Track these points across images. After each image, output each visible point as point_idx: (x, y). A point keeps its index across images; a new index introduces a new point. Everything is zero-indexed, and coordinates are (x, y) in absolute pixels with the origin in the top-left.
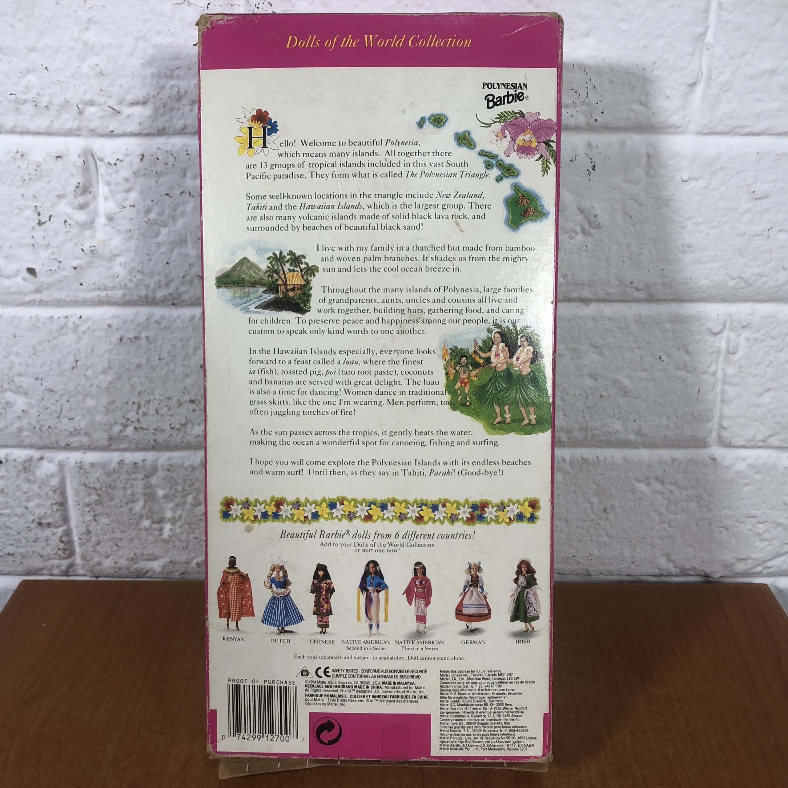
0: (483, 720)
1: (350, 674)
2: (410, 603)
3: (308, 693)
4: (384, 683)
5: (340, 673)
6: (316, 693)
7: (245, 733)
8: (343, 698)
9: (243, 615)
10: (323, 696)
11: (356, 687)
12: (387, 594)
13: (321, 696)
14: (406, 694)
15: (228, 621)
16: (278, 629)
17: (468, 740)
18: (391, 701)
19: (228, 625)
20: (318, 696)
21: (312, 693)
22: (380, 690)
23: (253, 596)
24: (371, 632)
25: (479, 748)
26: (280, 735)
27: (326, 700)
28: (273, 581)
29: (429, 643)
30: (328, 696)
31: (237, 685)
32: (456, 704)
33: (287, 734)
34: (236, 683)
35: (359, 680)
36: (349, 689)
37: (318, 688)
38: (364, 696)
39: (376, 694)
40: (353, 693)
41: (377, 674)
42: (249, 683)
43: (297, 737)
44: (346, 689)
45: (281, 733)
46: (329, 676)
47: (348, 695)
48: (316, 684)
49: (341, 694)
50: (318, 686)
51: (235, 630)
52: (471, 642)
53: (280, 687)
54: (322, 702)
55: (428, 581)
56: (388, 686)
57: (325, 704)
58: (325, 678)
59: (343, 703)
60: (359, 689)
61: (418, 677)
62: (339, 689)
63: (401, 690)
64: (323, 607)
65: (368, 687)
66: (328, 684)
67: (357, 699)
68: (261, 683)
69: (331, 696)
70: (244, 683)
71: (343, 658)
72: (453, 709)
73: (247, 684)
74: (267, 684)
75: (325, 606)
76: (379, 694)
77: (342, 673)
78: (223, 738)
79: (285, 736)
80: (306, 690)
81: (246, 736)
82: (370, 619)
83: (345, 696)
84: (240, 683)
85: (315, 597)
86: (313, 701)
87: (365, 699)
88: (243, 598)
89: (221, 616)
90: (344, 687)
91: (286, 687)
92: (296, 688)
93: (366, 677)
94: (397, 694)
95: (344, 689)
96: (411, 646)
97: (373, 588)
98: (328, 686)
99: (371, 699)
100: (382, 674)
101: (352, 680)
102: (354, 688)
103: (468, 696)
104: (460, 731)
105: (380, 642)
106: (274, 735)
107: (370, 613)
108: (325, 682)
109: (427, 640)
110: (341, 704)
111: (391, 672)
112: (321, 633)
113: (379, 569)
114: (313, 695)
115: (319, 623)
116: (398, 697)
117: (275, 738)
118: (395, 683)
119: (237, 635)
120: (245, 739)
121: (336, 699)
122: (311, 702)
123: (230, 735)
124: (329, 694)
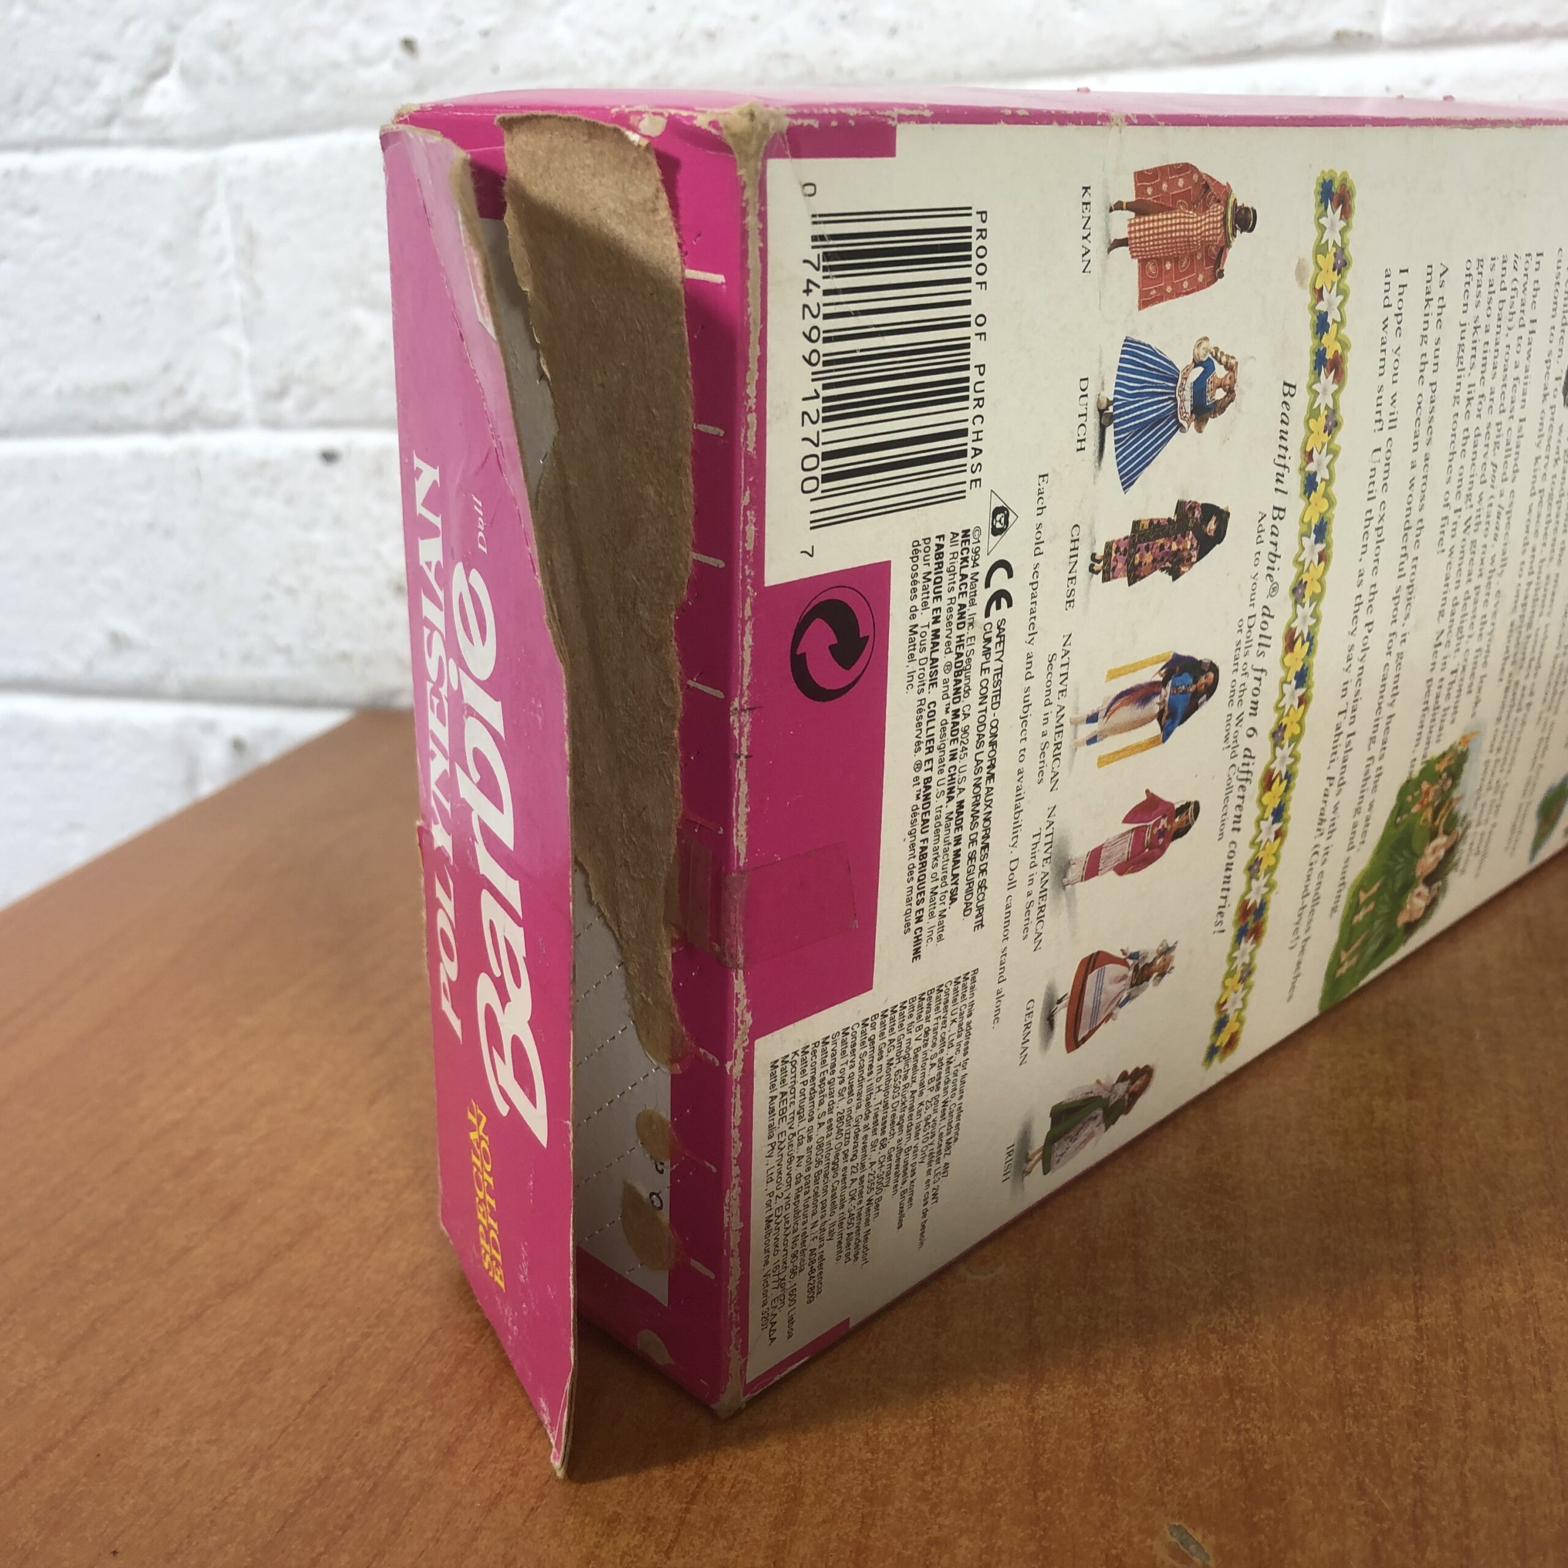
0: (846, 1156)
1: (990, 686)
2: (1127, 820)
3: (947, 542)
4: (960, 805)
5: (993, 651)
6: (945, 575)
7: (826, 293)
8: (927, 677)
9: (1143, 263)
10: (937, 604)
11: (956, 714)
12: (1154, 742)
13: (938, 597)
14: (929, 885)
15: (1130, 207)
16: (1109, 403)
17: (795, 1139)
18: (913, 845)
19: (1119, 206)
20: (938, 584)
21: (946, 560)
22: (944, 799)
23: (1180, 298)
24: (1081, 722)
25: (773, 1186)
26: (819, 451)
27: (924, 618)
28: (1208, 367)
29: (1041, 909)
30: (936, 620)
31: (968, 247)
32: (893, 1054)
33: (826, 478)
34: (975, 244)
35: (972, 722)
36: (951, 692)
37: (958, 578)
38: (930, 750)
39: (933, 791)
40: (940, 709)
41: (984, 775)
42: (980, 301)
43: (816, 525)
44: (951, 683)
45: (827, 456)
46: (987, 614)
47: (936, 694)
48: (968, 571)
49: (941, 665)
50: (964, 576)
51: (1108, 234)
52: (1027, 1026)
53: (963, 433)
54: (918, 602)
55: (1163, 849)
56: (953, 822)
57: (913, 617)
58: (984, 595)
59: (916, 682)
60: (949, 726)
61: (967, 909)
62: (952, 658)
63: (939, 870)
64: (1147, 549)
65: (953, 757)
66: (969, 611)
67: (924, 727)
68: (978, 353)
69: (936, 634)
70: (976, 278)
71: (1030, 648)
72: (881, 1052)
73: (976, 294)
74: (973, 374)
75: (1148, 558)
76: (933, 797)
77: (994, 656)
78: (809, 188)
79: (818, 473)
80: (955, 535)
81: (816, 296)
82: (1108, 710)
83: (933, 684)
84: (975, 261)
85: (1169, 520)
86: (922, 569)
87: (922, 756)
88: (1176, 260)
89: (1141, 177)
90: (958, 674)
91: (963, 454)
92: (960, 496)
93: (980, 743)
94: (929, 859)
95: (951, 676)
96: (1041, 856)
97: (1167, 699)
98: (961, 615)
99: (923, 775)
100: (983, 792)
101: (974, 697)
102: (953, 707)
103: (909, 1080)
104: (821, 1103)
105: (1056, 757)
106: (821, 426)
107: (1122, 705)
108: (972, 603)
109: (1048, 901)
110: (911, 675)
111: (986, 820)
112: (1093, 556)
113: (1202, 703)
114: (940, 565)
115: (1114, 547)
116: (923, 865)
117: (811, 431)
118: (958, 840)
119: (1097, 244)
120: (808, 291)
121: (927, 654)
122: (920, 563)
123: (819, 218)
124: (942, 626)
